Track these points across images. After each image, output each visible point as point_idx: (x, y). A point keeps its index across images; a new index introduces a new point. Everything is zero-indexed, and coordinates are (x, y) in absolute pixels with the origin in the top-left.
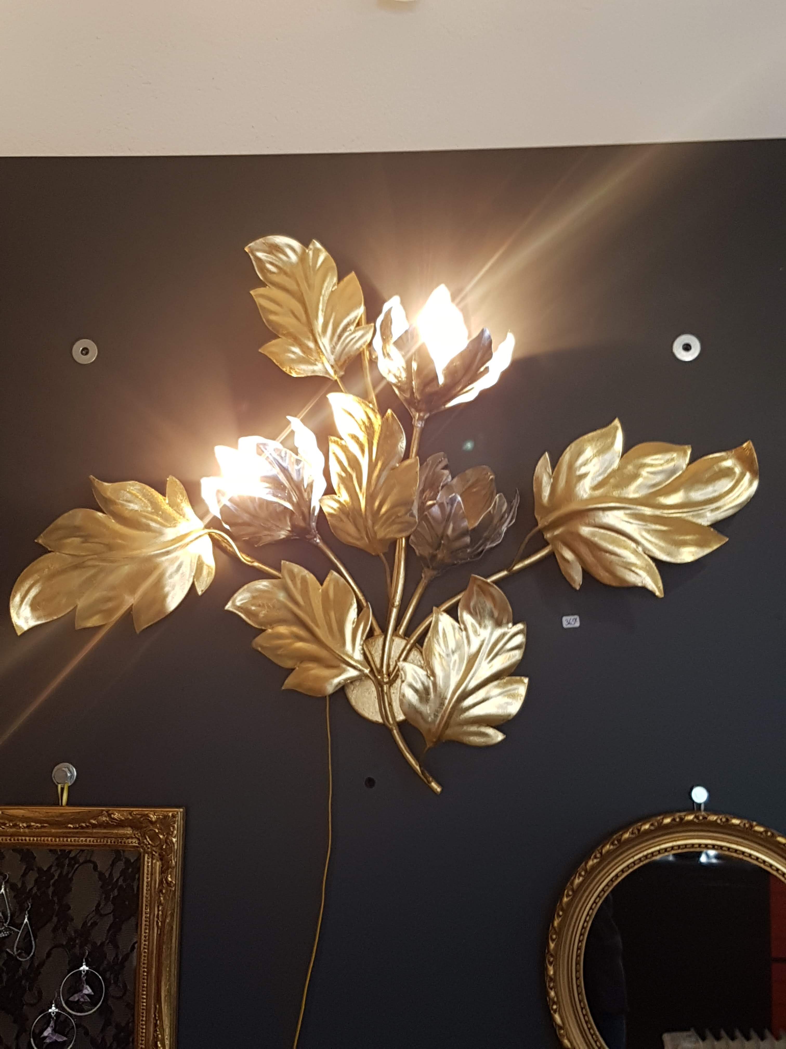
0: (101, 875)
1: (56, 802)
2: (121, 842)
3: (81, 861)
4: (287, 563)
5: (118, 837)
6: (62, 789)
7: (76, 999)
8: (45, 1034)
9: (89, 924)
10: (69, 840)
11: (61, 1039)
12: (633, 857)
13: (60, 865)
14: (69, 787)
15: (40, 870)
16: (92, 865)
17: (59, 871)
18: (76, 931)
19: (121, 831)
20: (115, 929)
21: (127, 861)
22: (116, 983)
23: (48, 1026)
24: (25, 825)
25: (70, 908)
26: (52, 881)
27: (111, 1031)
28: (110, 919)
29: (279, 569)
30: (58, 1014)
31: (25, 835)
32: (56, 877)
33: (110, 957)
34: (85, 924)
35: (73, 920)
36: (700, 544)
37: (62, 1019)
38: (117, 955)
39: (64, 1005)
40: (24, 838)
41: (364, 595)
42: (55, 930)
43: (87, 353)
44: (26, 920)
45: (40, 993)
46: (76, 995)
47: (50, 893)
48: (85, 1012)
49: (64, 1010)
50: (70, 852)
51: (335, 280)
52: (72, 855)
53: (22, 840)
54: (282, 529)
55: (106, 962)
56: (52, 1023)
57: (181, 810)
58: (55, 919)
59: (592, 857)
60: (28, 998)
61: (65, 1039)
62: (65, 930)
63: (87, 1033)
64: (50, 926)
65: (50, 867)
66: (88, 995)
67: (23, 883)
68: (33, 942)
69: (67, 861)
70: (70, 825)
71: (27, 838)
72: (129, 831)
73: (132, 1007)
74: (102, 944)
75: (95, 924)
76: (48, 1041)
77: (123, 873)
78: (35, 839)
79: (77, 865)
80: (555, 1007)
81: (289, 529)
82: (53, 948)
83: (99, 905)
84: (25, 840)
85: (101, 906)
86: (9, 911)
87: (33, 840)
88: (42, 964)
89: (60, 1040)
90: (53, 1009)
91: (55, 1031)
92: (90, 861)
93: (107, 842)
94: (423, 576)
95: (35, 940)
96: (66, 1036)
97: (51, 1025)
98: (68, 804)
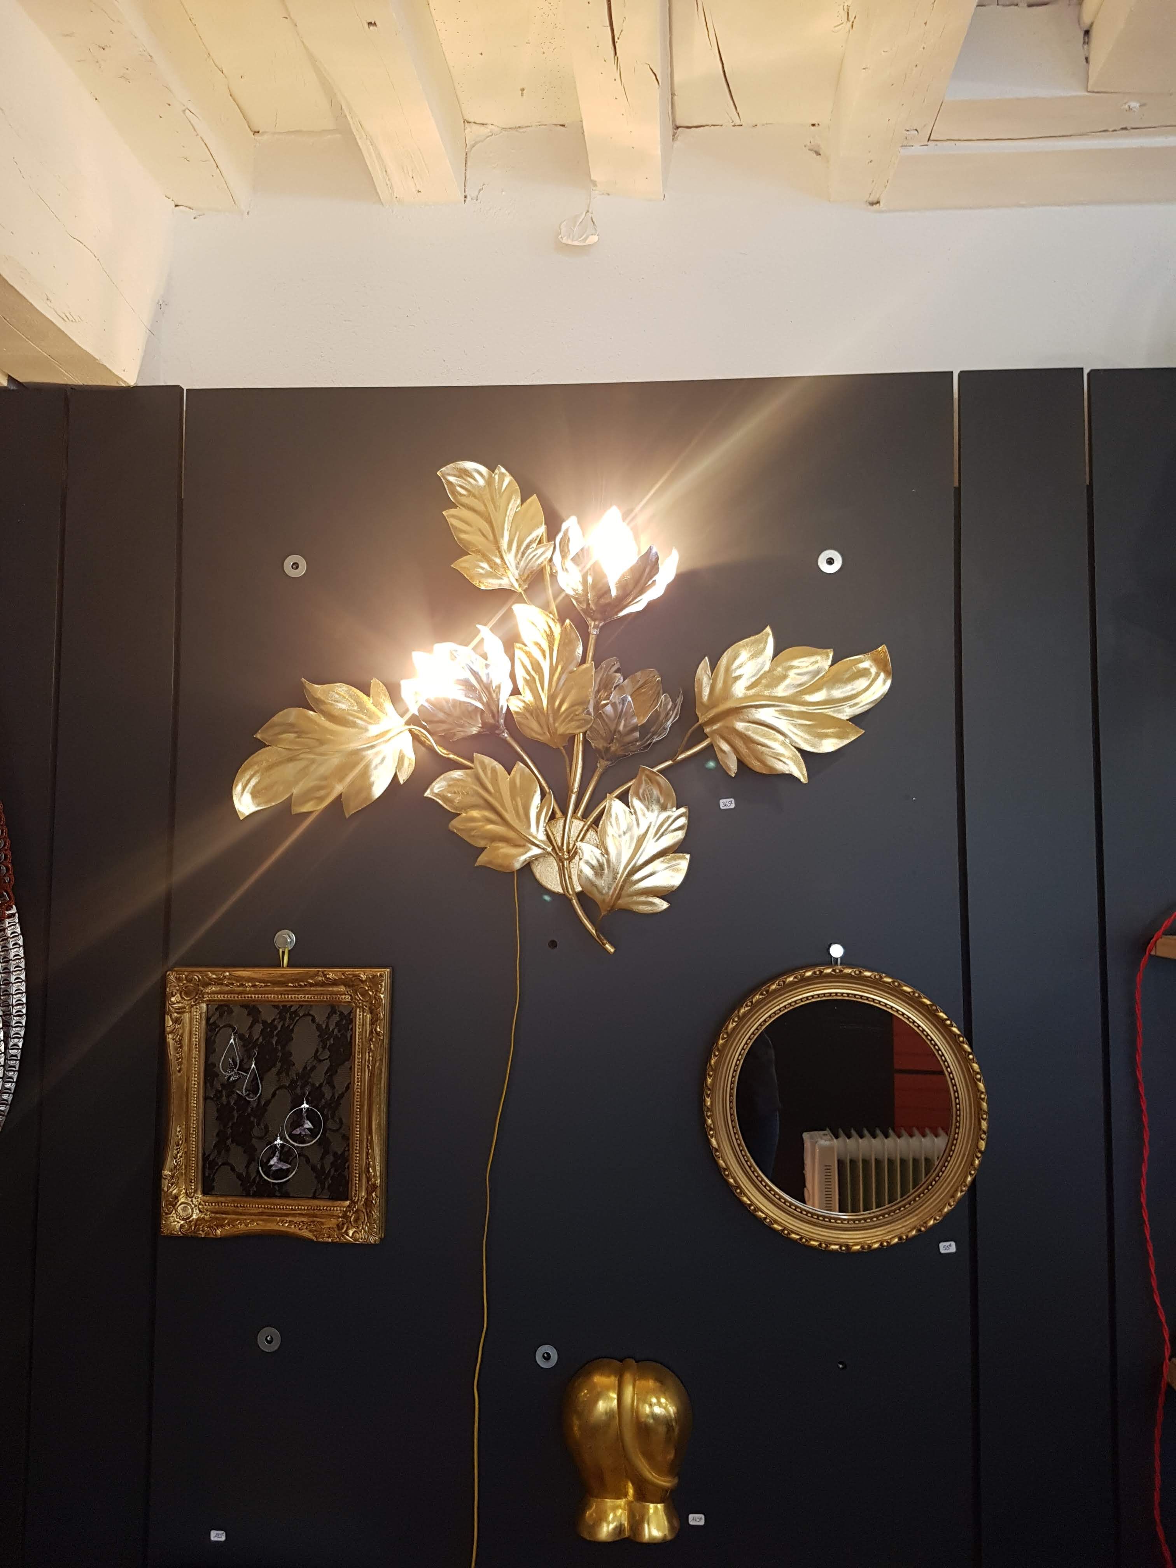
0: (319, 1027)
1: (279, 965)
2: (336, 998)
3: (301, 1015)
4: (479, 755)
5: (333, 993)
6: (283, 953)
7: (299, 1133)
8: (272, 1163)
9: (308, 1068)
10: (290, 996)
11: (285, 1166)
12: (779, 1005)
13: (283, 1018)
14: (289, 951)
15: (264, 1023)
16: (310, 1018)
17: (281, 1023)
18: (297, 1074)
19: (335, 989)
20: (332, 1071)
21: (342, 1013)
22: (333, 1117)
23: (274, 1155)
24: (250, 984)
25: (291, 1054)
26: (275, 1033)
27: (330, 1159)
28: (327, 1064)
29: (472, 761)
30: (282, 1146)
31: (251, 993)
32: (279, 1029)
33: (328, 1096)
34: (305, 1068)
35: (294, 1064)
36: (839, 736)
37: (286, 1149)
38: (333, 1095)
39: (288, 1138)
40: (250, 996)
41: (547, 783)
42: (279, 1073)
43: (297, 568)
44: (253, 1065)
45: (266, 1127)
46: (298, 1129)
47: (274, 1042)
48: (306, 1143)
49: (287, 1142)
50: (291, 1006)
51: (519, 501)
52: (292, 1009)
53: (248, 997)
54: (474, 726)
55: (323, 1100)
56: (277, 1154)
57: (388, 970)
58: (279, 1064)
59: (744, 1005)
60: (256, 1132)
61: (289, 1166)
62: (287, 1075)
63: (308, 1161)
64: (274, 1070)
65: (274, 1020)
66: (309, 1129)
67: (250, 1034)
68: (260, 1084)
69: (288, 1016)
70: (290, 984)
71: (253, 996)
72: (342, 989)
73: (346, 1138)
74: (321, 1085)
75: (313, 1068)
76: (274, 1168)
77: (338, 1024)
78: (260, 996)
79: (297, 1018)
80: (711, 1132)
81: (480, 725)
82: (277, 1089)
83: (317, 1051)
84: (251, 997)
85: (319, 1053)
86: (238, 1059)
87: (258, 997)
88: (268, 1103)
89: (284, 1168)
90: (278, 1142)
91: (280, 1160)
92: (309, 1015)
93: (323, 998)
94: (598, 766)
95: (261, 1082)
96: (290, 1164)
97: (276, 1155)
98: (289, 966)
